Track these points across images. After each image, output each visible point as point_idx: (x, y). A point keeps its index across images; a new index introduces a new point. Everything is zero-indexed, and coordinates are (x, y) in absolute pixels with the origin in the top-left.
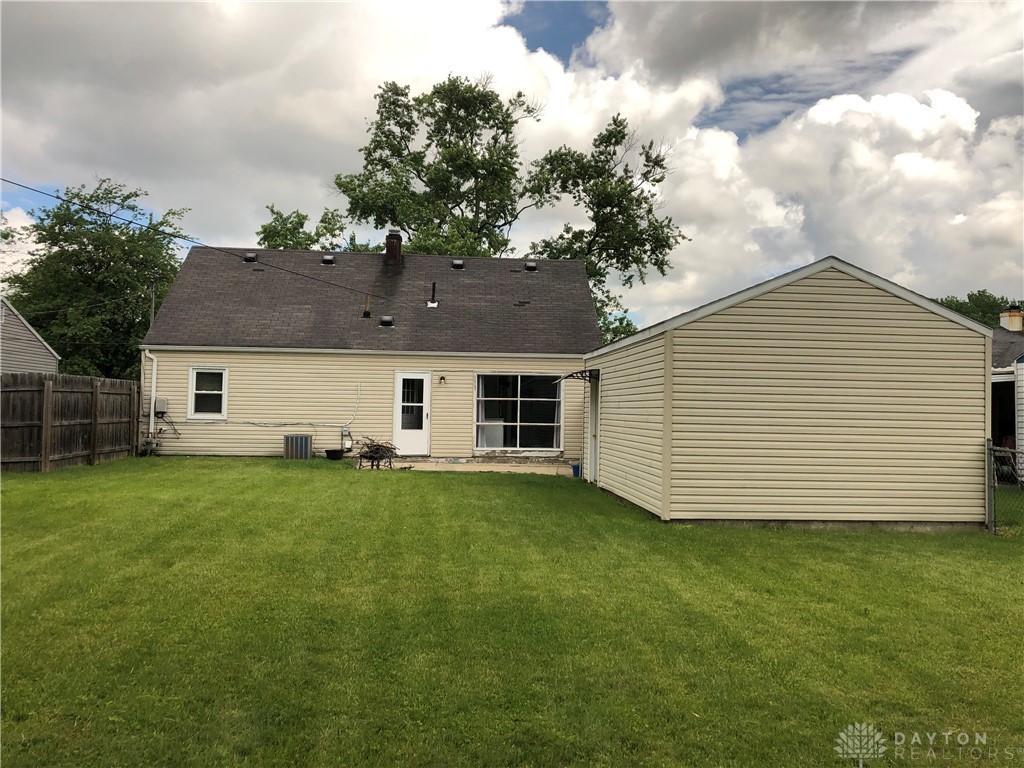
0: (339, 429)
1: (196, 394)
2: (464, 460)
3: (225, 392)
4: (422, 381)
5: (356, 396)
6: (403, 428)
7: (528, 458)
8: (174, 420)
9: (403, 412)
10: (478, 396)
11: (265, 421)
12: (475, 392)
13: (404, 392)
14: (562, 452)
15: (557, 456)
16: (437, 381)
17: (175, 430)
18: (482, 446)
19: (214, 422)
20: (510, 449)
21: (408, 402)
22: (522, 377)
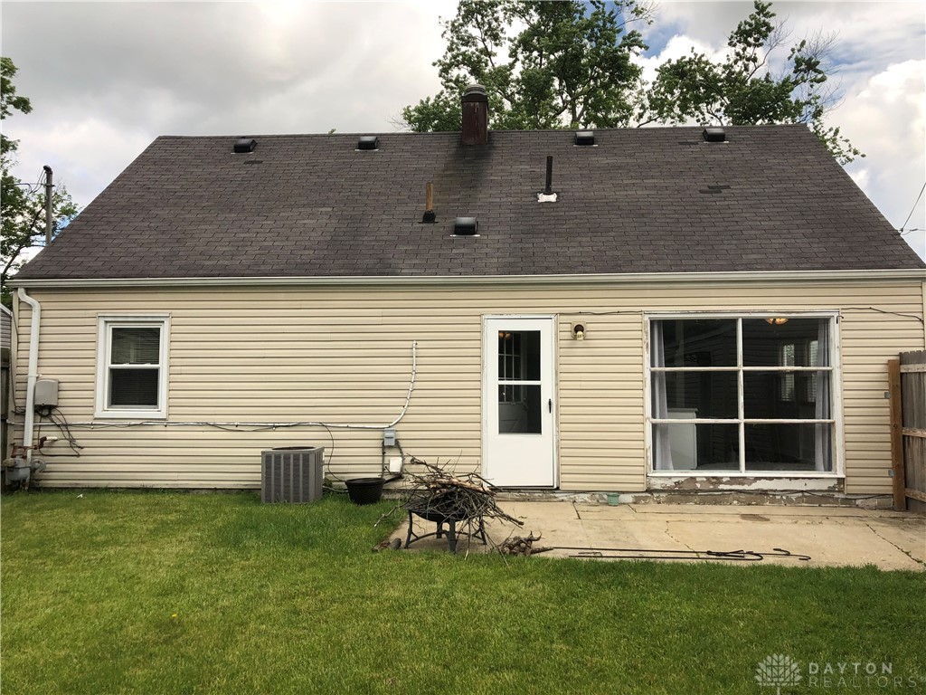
0: (378, 435)
1: (113, 371)
2: (628, 498)
3: (163, 366)
4: (537, 334)
5: (409, 369)
6: (501, 432)
7: (764, 493)
8: (70, 420)
9: (501, 399)
10: (653, 365)
11: (237, 420)
12: (647, 356)
13: (501, 359)
14: (841, 481)
15: (831, 490)
16: (568, 335)
17: (72, 440)
18: (665, 468)
19: (144, 424)
20: (725, 474)
21: (509, 377)
22: (745, 321)
